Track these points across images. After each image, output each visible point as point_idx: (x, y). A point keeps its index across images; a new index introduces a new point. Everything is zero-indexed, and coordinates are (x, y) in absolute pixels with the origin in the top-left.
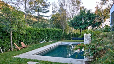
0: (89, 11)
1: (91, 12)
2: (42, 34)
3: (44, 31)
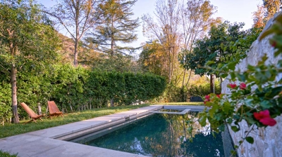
0: (236, 27)
1: (241, 30)
2: (113, 86)
3: (118, 77)
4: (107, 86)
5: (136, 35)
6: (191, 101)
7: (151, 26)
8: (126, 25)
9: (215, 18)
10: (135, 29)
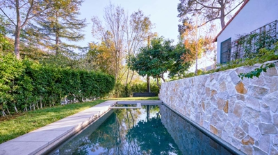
2: (68, 83)
3: (73, 74)
4: (60, 83)
5: (84, 35)
6: (134, 96)
7: (100, 28)
8: (71, 24)
9: (153, 33)
10: (82, 29)
